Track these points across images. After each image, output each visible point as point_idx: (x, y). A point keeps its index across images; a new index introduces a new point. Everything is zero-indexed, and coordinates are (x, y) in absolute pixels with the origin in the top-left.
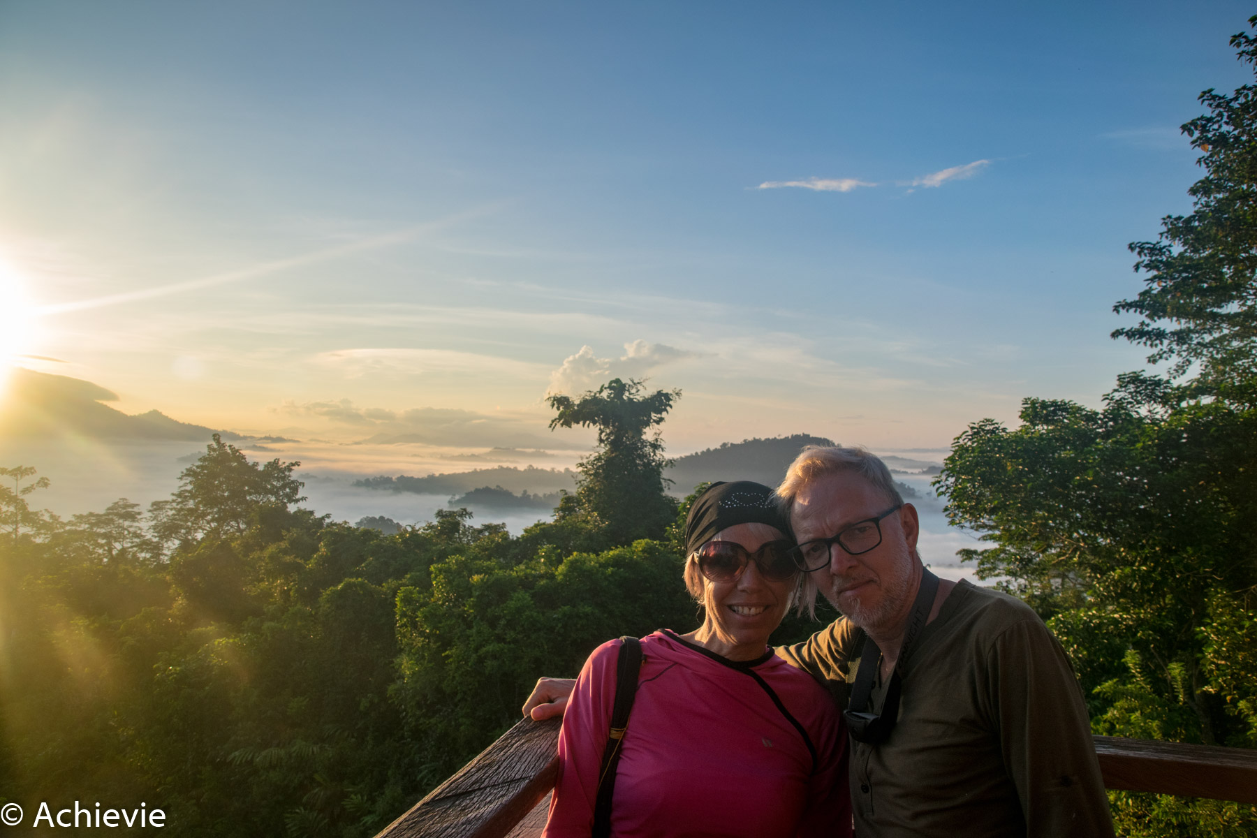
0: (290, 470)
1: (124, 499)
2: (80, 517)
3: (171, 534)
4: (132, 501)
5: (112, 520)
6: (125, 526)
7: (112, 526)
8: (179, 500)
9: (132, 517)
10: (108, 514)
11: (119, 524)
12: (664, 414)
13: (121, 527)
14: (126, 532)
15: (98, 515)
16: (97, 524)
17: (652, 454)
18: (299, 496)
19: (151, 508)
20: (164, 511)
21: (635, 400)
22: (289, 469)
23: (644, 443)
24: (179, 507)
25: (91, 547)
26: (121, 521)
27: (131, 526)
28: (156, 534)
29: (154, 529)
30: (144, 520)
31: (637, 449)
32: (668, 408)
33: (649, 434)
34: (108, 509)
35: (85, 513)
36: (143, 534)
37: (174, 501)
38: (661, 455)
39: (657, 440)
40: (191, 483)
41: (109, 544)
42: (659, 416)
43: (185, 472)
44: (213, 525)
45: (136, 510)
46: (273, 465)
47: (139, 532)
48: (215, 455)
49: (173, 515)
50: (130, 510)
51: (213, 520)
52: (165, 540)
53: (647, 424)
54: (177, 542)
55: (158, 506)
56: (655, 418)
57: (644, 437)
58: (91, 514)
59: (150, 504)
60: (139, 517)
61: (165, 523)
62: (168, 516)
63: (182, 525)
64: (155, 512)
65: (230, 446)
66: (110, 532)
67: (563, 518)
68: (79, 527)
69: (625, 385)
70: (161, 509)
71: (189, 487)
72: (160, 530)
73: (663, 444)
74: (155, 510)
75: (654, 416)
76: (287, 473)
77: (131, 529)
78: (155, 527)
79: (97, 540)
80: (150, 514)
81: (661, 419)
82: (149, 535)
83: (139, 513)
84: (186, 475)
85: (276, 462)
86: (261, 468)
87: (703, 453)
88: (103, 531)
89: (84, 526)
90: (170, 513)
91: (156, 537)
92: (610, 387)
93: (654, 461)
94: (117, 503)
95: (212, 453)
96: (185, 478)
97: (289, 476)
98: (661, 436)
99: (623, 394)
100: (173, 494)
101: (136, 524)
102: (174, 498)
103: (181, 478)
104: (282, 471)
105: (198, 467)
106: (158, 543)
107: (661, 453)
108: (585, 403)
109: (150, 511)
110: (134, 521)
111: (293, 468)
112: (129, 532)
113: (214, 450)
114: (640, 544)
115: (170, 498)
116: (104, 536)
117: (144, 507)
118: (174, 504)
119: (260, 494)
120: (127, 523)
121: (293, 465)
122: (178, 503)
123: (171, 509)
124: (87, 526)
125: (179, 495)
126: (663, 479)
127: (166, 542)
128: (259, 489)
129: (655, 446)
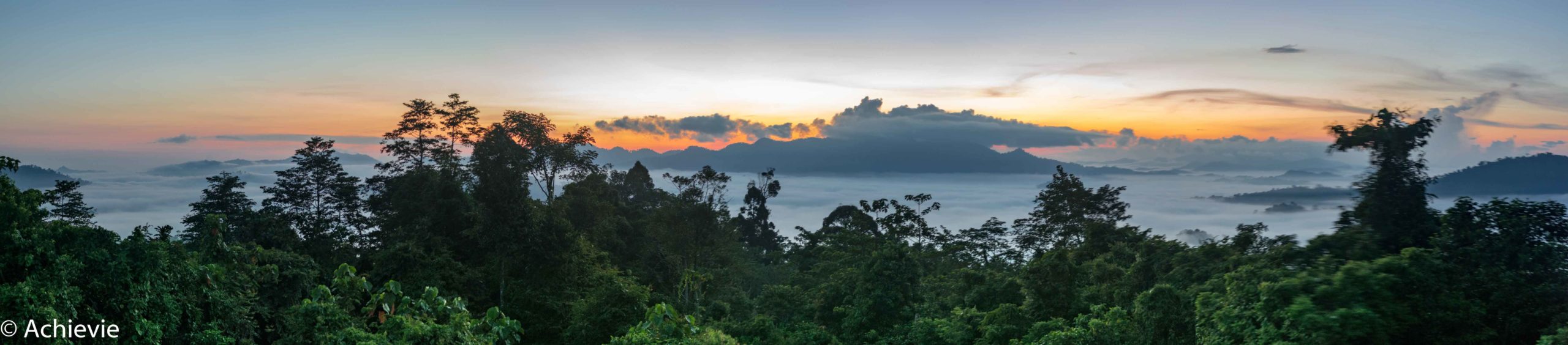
0: (1118, 194)
1: (994, 218)
2: (964, 232)
3: (1029, 245)
4: (1000, 219)
5: (986, 234)
6: (996, 239)
7: (987, 239)
8: (1035, 218)
9: (1000, 232)
10: (984, 229)
11: (992, 237)
12: (1426, 138)
13: (993, 240)
14: (996, 244)
15: (976, 230)
16: (976, 237)
17: (1417, 173)
18: (1126, 214)
19: (1015, 225)
20: (1024, 227)
21: (1401, 126)
22: (1117, 192)
23: (1410, 164)
24: (1034, 224)
25: (973, 255)
26: (992, 235)
27: (1000, 239)
28: (1018, 245)
29: (1017, 241)
30: (1009, 234)
31: (1404, 168)
32: (1430, 133)
33: (1414, 155)
34: (983, 226)
35: (968, 229)
36: (1009, 245)
37: (1030, 219)
38: (1425, 173)
39: (1420, 160)
40: (1041, 205)
41: (984, 252)
42: (1421, 139)
43: (1039, 196)
44: (1060, 238)
45: (1003, 226)
46: (1104, 190)
47: (1006, 243)
48: (1059, 183)
49: (1030, 230)
50: (999, 226)
51: (1060, 234)
52: (1025, 249)
53: (1412, 146)
54: (1033, 251)
55: (1019, 223)
56: (1418, 141)
57: (1409, 158)
58: (972, 230)
59: (1013, 222)
60: (1005, 232)
61: (1024, 236)
62: (1026, 231)
63: (1037, 238)
64: (1017, 228)
65: (1071, 175)
66: (985, 243)
67: (1341, 229)
68: (964, 239)
69: (1391, 114)
70: (1021, 225)
71: (1041, 209)
72: (1021, 242)
73: (1426, 164)
74: (1017, 226)
75: (1418, 140)
76: (1115, 196)
77: (1000, 241)
78: (1017, 240)
79: (976, 250)
80: (1013, 229)
81: (1425, 143)
82: (1014, 246)
83: (1005, 229)
84: (1039, 199)
85: (1107, 186)
86: (1095, 192)
87: (1464, 170)
88: (980, 242)
89: (967, 239)
90: (1028, 228)
91: (1018, 247)
92: (1379, 116)
93: (1418, 179)
94: (989, 221)
95: (1057, 181)
96: (1039, 201)
97: (1117, 199)
98: (1425, 157)
99: (1390, 121)
100: (1030, 214)
101: (1003, 237)
102: (1031, 216)
103: (1036, 201)
104: (1111, 194)
105: (1046, 192)
106: (1020, 252)
107: (1426, 171)
108: (1358, 131)
109: (1013, 227)
110: (1001, 235)
111: (1121, 191)
112: (999, 244)
113: (1058, 178)
114: (1407, 252)
115: (1028, 217)
116: (981, 246)
117: (1009, 224)
118: (1031, 222)
119: (1094, 213)
120: (997, 237)
121: (1120, 189)
122: (1034, 221)
123: (1029, 226)
124: (969, 238)
125: (1035, 214)
126: (1428, 194)
127: (1026, 251)
128: (1095, 209)
129: (1420, 166)
